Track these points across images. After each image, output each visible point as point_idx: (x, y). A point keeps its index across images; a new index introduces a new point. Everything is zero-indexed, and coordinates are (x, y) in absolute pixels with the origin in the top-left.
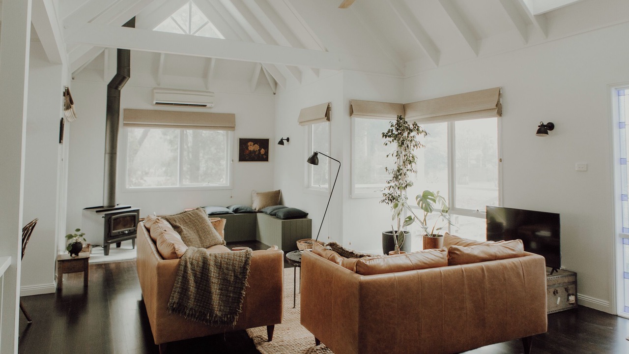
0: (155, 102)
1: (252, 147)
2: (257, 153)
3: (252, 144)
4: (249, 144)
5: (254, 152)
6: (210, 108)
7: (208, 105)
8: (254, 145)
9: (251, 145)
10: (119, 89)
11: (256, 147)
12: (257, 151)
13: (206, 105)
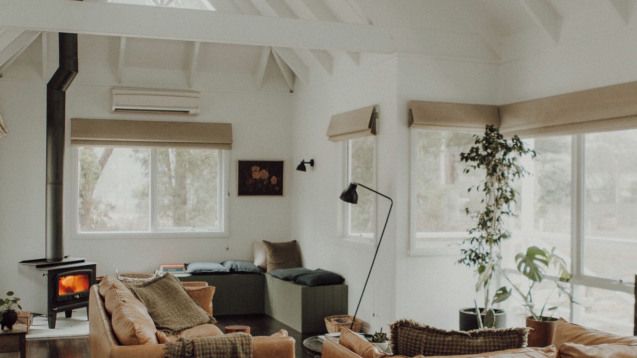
0: (114, 108)
1: (257, 174)
2: (265, 183)
3: (258, 168)
4: (254, 169)
5: (261, 180)
6: (195, 115)
7: (192, 111)
8: (260, 171)
9: (256, 171)
10: (64, 90)
11: (264, 173)
12: (265, 179)
13: (188, 112)
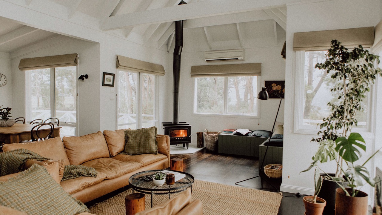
0: (205, 60)
1: (275, 88)
2: (279, 92)
3: (275, 85)
4: (273, 85)
5: (277, 91)
6: (241, 60)
7: (239, 58)
8: (276, 86)
9: (274, 86)
10: (179, 54)
11: (278, 87)
12: (279, 90)
13: (238, 59)
